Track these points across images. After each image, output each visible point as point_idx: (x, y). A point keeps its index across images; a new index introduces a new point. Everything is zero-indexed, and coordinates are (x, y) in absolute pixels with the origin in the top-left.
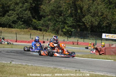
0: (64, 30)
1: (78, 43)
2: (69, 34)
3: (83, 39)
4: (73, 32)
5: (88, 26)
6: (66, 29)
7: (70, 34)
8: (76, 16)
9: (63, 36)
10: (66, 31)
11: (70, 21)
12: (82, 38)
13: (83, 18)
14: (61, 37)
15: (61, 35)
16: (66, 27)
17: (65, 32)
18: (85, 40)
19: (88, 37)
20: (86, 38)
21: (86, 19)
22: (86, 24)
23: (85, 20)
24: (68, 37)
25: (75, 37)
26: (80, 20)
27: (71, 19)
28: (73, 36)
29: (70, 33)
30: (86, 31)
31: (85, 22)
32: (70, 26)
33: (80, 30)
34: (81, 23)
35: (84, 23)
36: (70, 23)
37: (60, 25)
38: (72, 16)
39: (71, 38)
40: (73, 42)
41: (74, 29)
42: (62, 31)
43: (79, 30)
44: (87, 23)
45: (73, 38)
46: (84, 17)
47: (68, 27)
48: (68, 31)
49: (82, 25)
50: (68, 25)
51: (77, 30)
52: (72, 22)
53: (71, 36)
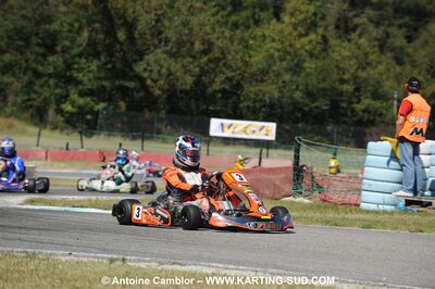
0: (68, 107)
2: (86, 123)
3: (139, 142)
4: (101, 116)
5: (157, 92)
6: (73, 103)
7: (89, 120)
8: (111, 55)
9: (62, 130)
10: (75, 110)
11: (89, 72)
12: (134, 138)
13: (136, 61)
14: (57, 134)
15: (54, 128)
16: (74, 96)
17: (72, 114)
18: (146, 143)
19: (159, 132)
20: (152, 138)
21: (148, 65)
22: (149, 82)
23: (145, 70)
24: (80, 133)
25: (109, 135)
26: (127, 70)
27: (94, 65)
28: (102, 129)
29: (89, 117)
30: (150, 111)
31: (146, 75)
32: (90, 93)
33: (129, 108)
34: (131, 80)
35: (141, 80)
36: (90, 80)
37: (50, 90)
38: (97, 55)
39: (94, 138)
40: (101, 153)
41: (104, 101)
42: (60, 111)
43: (123, 105)
44: (152, 80)
45: (102, 136)
46: (141, 59)
47: (82, 94)
48: (81, 111)
49: (135, 88)
50: (80, 87)
51: (117, 107)
52: (99, 78)
53: (95, 129)
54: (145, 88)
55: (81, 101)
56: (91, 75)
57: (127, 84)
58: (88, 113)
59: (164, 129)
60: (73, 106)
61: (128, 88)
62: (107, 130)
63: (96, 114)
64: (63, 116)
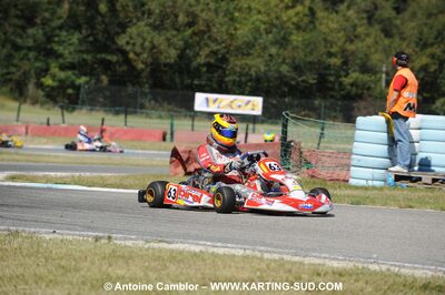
0: (48, 81)
1: (102, 131)
2: (66, 97)
3: (122, 117)
4: (82, 90)
5: (141, 66)
6: (53, 77)
7: (70, 95)
8: (93, 28)
9: (42, 104)
10: (55, 84)
11: (70, 45)
12: (117, 113)
13: (118, 34)
14: (37, 108)
15: (35, 102)
16: (54, 69)
17: (52, 88)
18: (130, 118)
19: (142, 107)
20: (135, 112)
21: (131, 38)
22: (131, 55)
23: (128, 43)
24: (62, 108)
25: (92, 110)
26: (108, 43)
27: (75, 38)
28: (83, 103)
29: (70, 91)
30: (133, 85)
31: (128, 48)
32: (72, 67)
33: (112, 82)
34: (113, 53)
35: (124, 53)
36: (70, 53)
37: (31, 63)
38: (78, 27)
39: (76, 113)
41: (85, 75)
42: (40, 85)
43: (105, 79)
44: (135, 54)
45: (84, 111)
46: (124, 32)
47: (62, 68)
48: (63, 85)
49: (117, 62)
50: (61, 61)
51: (99, 81)
52: (80, 51)
53: (77, 104)
54: (127, 61)
55: (62, 75)
56: (72, 49)
57: (109, 57)
58: (69, 87)
59: (147, 104)
60: (54, 80)
61: (110, 62)
62: (89, 105)
63: (77, 88)
64: (43, 90)
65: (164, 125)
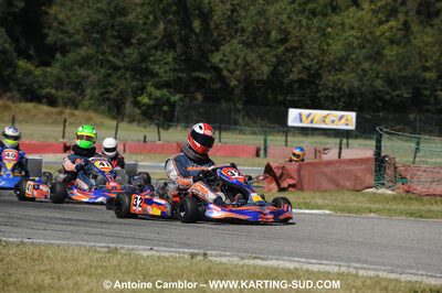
0: (145, 100)
2: (161, 115)
4: (178, 108)
5: (234, 83)
6: (150, 96)
7: (165, 112)
8: (187, 45)
9: (139, 122)
10: (151, 103)
11: (165, 64)
13: (212, 52)
14: (134, 126)
15: (132, 120)
16: (150, 89)
17: (149, 106)
18: (224, 135)
19: (236, 123)
20: (229, 129)
21: (224, 56)
22: (225, 73)
23: (221, 61)
24: (158, 125)
25: (187, 126)
26: (202, 61)
27: (170, 57)
28: (179, 121)
29: (165, 108)
30: (227, 101)
31: (221, 66)
32: (167, 85)
33: (206, 99)
34: (206, 70)
35: (217, 70)
36: (166, 72)
37: (125, 84)
38: (172, 46)
39: (171, 130)
40: (178, 145)
41: (180, 92)
42: (136, 104)
43: (199, 97)
44: (229, 71)
45: (179, 128)
46: (217, 50)
47: (158, 87)
48: (158, 102)
49: (211, 79)
50: (157, 80)
51: (194, 98)
52: (175, 70)
53: (172, 121)
54: (221, 78)
55: (158, 93)
56: (167, 68)
57: (204, 76)
58: (164, 104)
59: (241, 120)
60: (150, 99)
61: (204, 79)
62: (184, 122)
63: (172, 105)
64: (139, 108)
65: (258, 141)
